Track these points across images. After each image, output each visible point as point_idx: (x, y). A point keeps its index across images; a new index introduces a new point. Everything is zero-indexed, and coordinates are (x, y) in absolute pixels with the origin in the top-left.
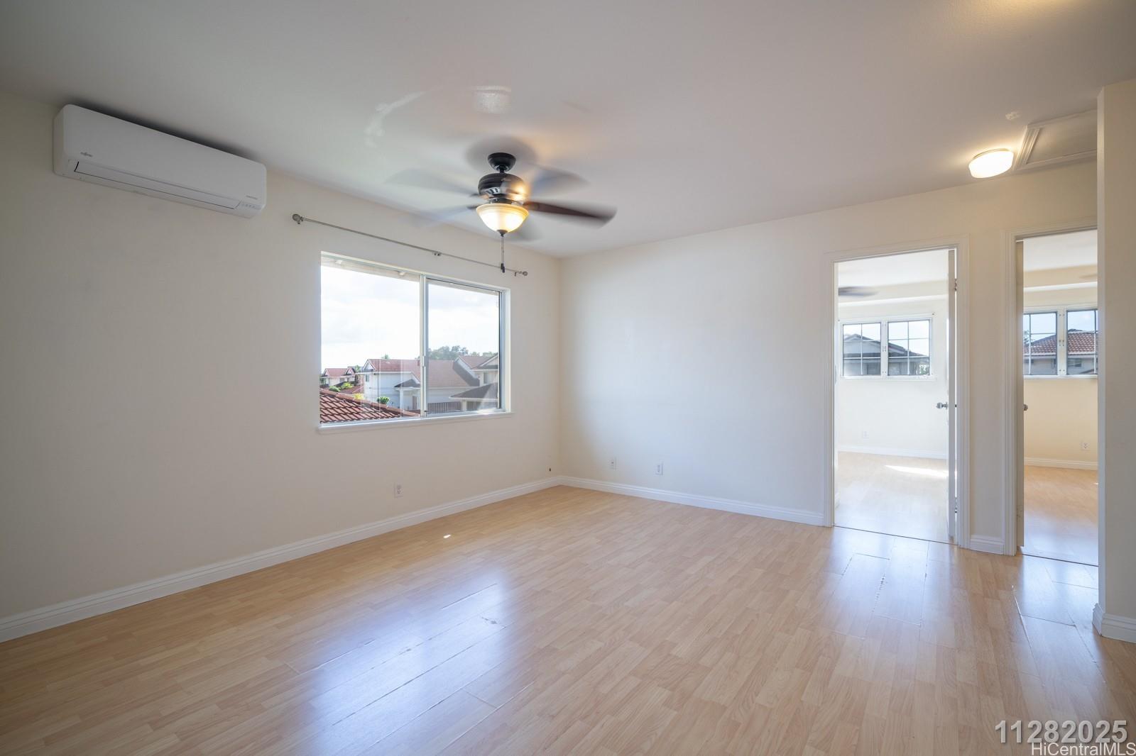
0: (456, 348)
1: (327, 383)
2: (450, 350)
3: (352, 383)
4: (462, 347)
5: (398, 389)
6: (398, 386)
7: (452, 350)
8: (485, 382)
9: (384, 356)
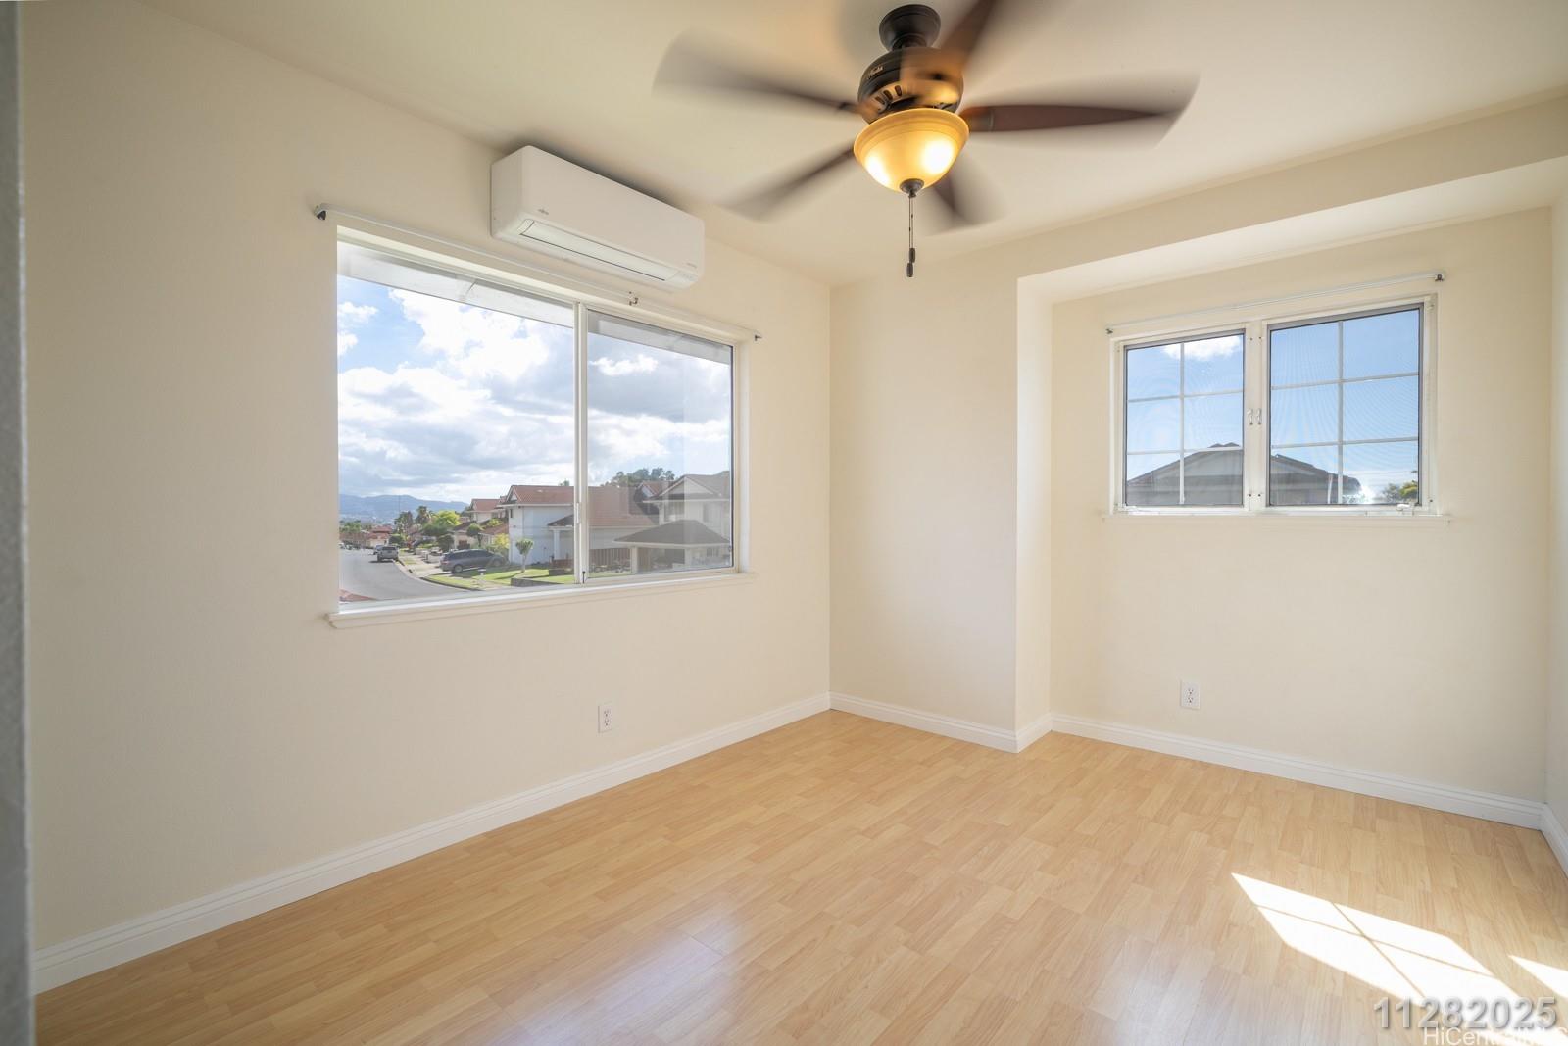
0: (657, 472)
1: (475, 519)
2: (650, 474)
3: (501, 519)
4: (666, 469)
5: (551, 528)
6: (551, 524)
7: (653, 473)
8: (666, 520)
9: (562, 481)
